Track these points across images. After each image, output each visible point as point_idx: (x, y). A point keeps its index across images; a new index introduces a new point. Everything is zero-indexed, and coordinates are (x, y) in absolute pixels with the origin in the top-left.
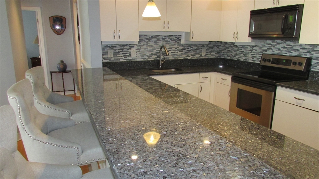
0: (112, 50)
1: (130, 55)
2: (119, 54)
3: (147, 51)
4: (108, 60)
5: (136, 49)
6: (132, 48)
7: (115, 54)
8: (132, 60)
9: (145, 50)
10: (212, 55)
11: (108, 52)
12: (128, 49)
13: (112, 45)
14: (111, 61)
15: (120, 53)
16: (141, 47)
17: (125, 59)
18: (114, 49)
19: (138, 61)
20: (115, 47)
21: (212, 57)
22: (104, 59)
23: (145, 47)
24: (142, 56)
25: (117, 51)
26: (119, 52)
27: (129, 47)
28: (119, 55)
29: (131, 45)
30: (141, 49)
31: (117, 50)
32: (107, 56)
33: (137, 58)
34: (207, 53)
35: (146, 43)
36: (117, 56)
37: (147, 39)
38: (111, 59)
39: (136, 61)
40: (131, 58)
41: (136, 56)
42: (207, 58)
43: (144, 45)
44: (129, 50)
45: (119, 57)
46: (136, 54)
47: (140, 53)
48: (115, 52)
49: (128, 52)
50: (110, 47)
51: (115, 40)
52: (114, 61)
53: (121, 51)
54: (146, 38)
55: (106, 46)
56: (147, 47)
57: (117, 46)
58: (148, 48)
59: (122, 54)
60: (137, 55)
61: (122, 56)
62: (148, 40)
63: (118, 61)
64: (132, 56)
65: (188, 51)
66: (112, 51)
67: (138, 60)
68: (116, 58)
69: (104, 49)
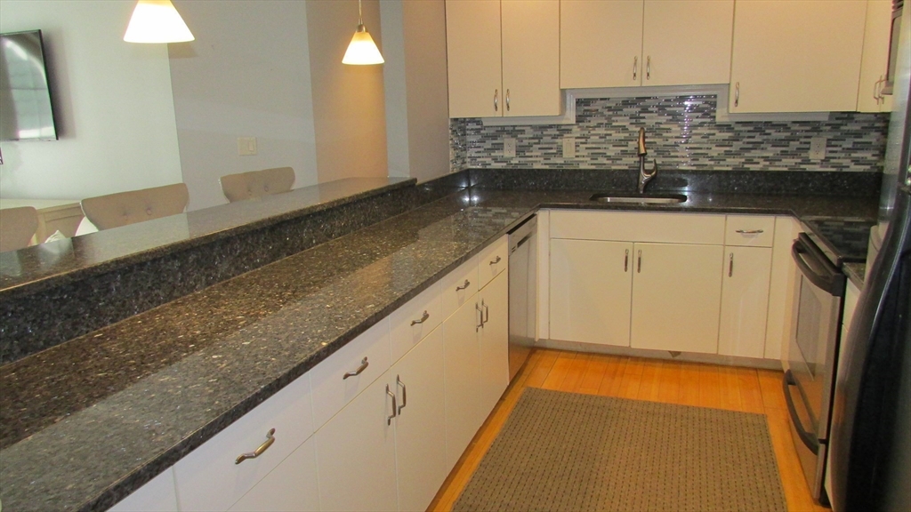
0: (514, 139)
1: (560, 153)
2: (531, 149)
3: (609, 142)
4: (505, 164)
5: (577, 138)
6: (565, 135)
7: (520, 151)
8: (564, 167)
9: (603, 140)
10: (857, 162)
11: (503, 144)
12: (555, 137)
13: (514, 126)
14: (510, 167)
15: (534, 146)
16: (592, 132)
17: (545, 164)
18: (519, 136)
19: (580, 170)
20: (522, 132)
21: (854, 168)
22: (495, 162)
23: (602, 131)
24: (594, 156)
25: (526, 142)
26: (530, 146)
27: (557, 133)
28: (532, 151)
29: (563, 128)
30: (592, 137)
31: (526, 138)
32: (501, 154)
33: (578, 163)
34: (836, 152)
35: (606, 122)
36: (527, 154)
37: (609, 111)
38: (512, 162)
39: (575, 170)
40: (563, 162)
41: (577, 156)
42: (834, 170)
43: (599, 125)
44: (557, 141)
45: (531, 157)
46: (577, 151)
47: (587, 148)
48: (522, 144)
49: (555, 146)
50: (508, 133)
51: (499, 114)
52: (519, 167)
53: (537, 141)
54: (606, 108)
55: (500, 129)
56: (609, 132)
57: (528, 130)
58: (611, 135)
59: (540, 149)
60: (578, 154)
61: (539, 154)
62: (611, 113)
63: (528, 167)
64: (565, 155)
65: (750, 146)
66: (514, 141)
67: (582, 167)
68: (522, 160)
69: (494, 137)
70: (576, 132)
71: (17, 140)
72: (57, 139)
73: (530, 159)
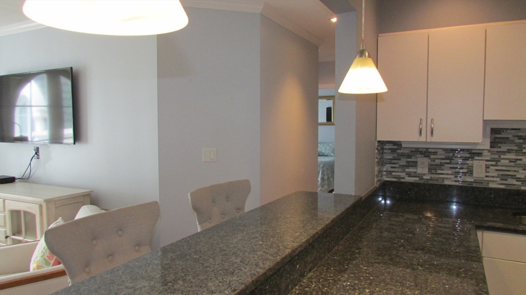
0: (427, 159)
1: (470, 172)
2: (443, 167)
3: (519, 166)
4: (417, 179)
5: (487, 161)
6: (476, 158)
7: (432, 168)
8: (474, 185)
9: (512, 164)
11: (417, 162)
12: (466, 159)
13: (427, 149)
14: (422, 182)
15: (446, 165)
16: (502, 157)
17: (456, 181)
18: (432, 157)
19: (491, 189)
20: (435, 153)
22: (409, 177)
23: (512, 156)
24: (504, 177)
25: (438, 162)
26: (442, 165)
27: (468, 155)
28: (443, 170)
29: (473, 151)
30: (502, 161)
31: (438, 159)
32: (415, 170)
33: (488, 182)
35: (516, 148)
36: (439, 172)
37: (519, 139)
38: (424, 177)
39: (485, 188)
40: (472, 180)
41: (487, 176)
43: (509, 151)
44: (468, 162)
45: (442, 174)
46: (487, 172)
47: (497, 170)
48: (434, 163)
49: (465, 166)
50: (421, 153)
51: (423, 139)
52: (430, 182)
53: (448, 161)
54: (517, 136)
55: (414, 150)
56: (519, 157)
57: (440, 152)
58: (521, 160)
59: (451, 168)
60: (488, 174)
61: (450, 172)
62: (521, 141)
63: (440, 183)
64: (475, 175)
66: (426, 161)
67: (492, 185)
68: (433, 176)
69: (409, 156)
70: (486, 156)
71: (62, 143)
72: (74, 144)
73: (441, 176)
